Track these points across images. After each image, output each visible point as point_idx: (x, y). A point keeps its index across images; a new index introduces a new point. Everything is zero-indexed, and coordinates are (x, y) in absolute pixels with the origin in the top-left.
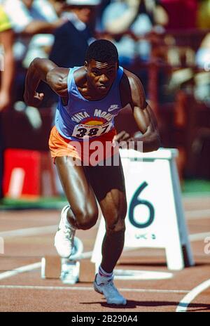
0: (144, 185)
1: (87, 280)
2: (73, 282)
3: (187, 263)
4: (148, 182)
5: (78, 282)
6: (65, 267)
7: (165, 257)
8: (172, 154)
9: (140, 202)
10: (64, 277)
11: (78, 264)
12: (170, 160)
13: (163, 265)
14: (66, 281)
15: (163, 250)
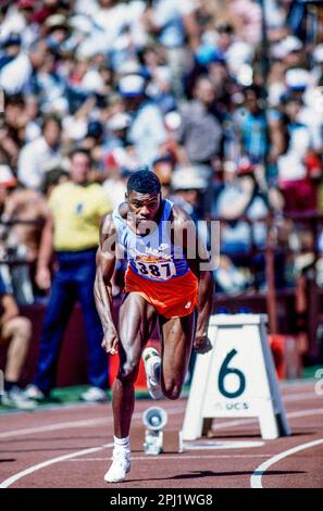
0: (233, 353)
1: (171, 450)
2: (156, 453)
3: (282, 432)
4: (237, 349)
5: (162, 452)
6: (149, 439)
7: (259, 430)
8: (261, 319)
9: (230, 371)
10: (147, 448)
11: (161, 434)
12: (260, 325)
13: (258, 436)
14: (148, 452)
15: (257, 418)
